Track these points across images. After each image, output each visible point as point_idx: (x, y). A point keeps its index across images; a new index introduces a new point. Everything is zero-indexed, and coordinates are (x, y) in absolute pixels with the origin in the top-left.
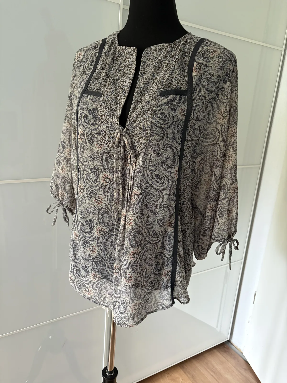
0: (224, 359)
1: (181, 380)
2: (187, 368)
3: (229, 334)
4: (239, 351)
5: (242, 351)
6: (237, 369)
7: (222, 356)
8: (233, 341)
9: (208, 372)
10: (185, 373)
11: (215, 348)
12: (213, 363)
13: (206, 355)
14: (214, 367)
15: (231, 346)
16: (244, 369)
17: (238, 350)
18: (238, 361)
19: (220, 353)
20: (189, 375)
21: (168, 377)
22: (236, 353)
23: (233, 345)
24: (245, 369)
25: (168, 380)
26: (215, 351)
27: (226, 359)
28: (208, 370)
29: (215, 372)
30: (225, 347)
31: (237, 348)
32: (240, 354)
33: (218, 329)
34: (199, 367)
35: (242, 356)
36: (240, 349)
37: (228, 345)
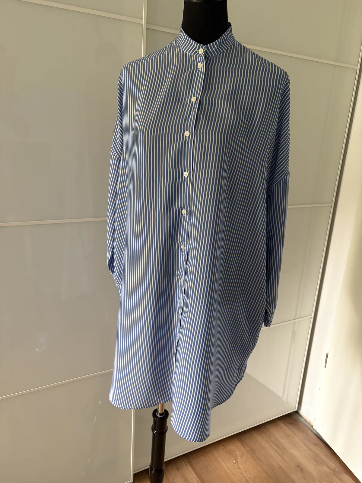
0: (290, 432)
1: (238, 453)
2: (246, 440)
3: (296, 404)
4: (309, 424)
5: (312, 424)
6: (305, 444)
7: (288, 428)
8: (302, 412)
9: (271, 446)
10: (243, 445)
11: (279, 419)
12: (277, 436)
13: (269, 427)
14: (277, 440)
15: (300, 418)
18: (307, 435)
19: (286, 425)
20: (248, 449)
21: (222, 449)
22: (305, 425)
23: (302, 417)
24: (315, 445)
25: (223, 453)
26: (279, 422)
27: (293, 433)
28: (271, 443)
29: (279, 446)
30: (292, 419)
31: (307, 420)
32: (310, 427)
33: (285, 399)
34: (260, 440)
35: (311, 429)
36: (310, 421)
37: (296, 416)
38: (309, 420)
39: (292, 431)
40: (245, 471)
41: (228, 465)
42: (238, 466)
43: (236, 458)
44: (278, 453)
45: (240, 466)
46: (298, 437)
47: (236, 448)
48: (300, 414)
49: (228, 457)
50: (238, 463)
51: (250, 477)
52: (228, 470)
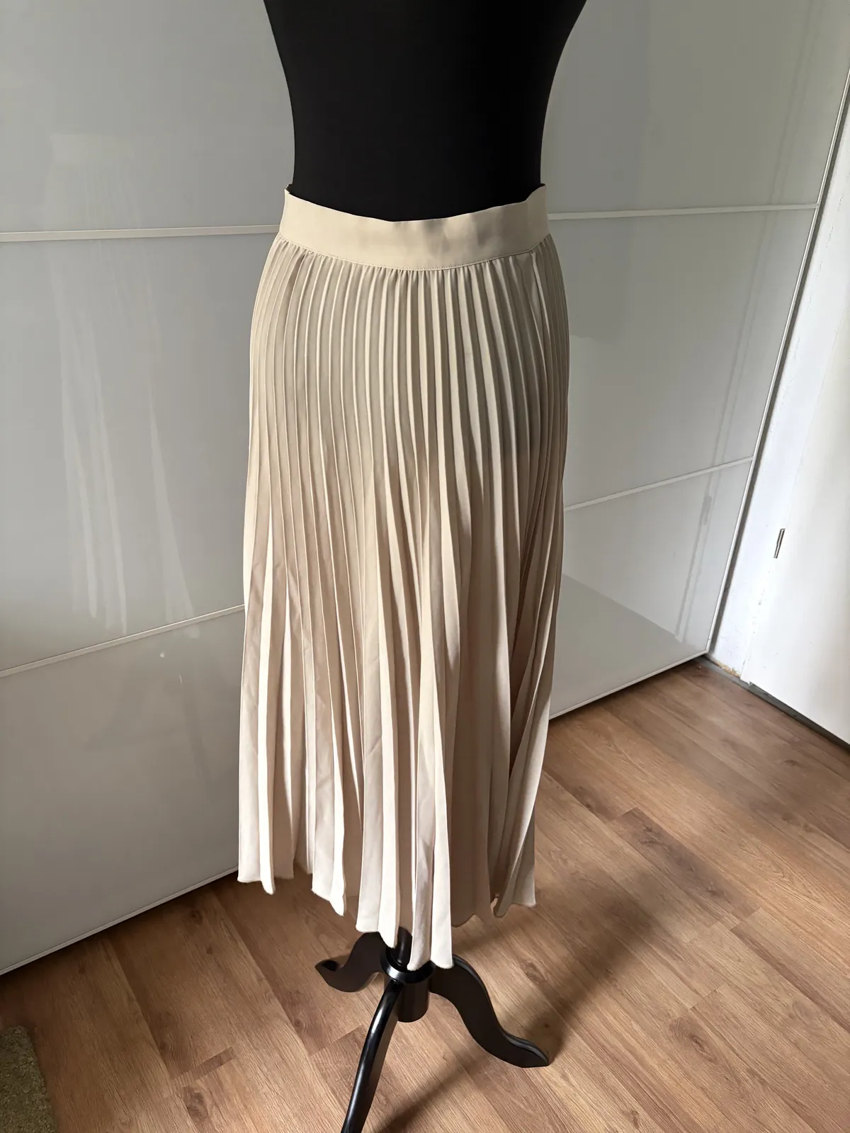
0: (700, 688)
1: (609, 728)
2: (619, 707)
3: (708, 640)
5: (738, 673)
7: (694, 683)
8: (718, 656)
9: (669, 713)
10: (617, 716)
11: (674, 670)
12: (677, 697)
13: (658, 684)
14: (680, 704)
15: (713, 665)
16: (747, 704)
17: (730, 673)
18: (732, 692)
19: (688, 679)
20: (626, 721)
21: (580, 725)
22: (725, 677)
23: (718, 665)
24: (749, 705)
26: (678, 677)
27: (705, 690)
28: (669, 710)
29: (682, 711)
30: (699, 669)
31: (727, 669)
32: (735, 679)
33: (679, 638)
34: (646, 706)
35: (738, 681)
36: (733, 670)
37: (707, 664)
39: (703, 688)
40: (631, 755)
41: (596, 748)
42: (616, 748)
43: (608, 737)
44: (684, 723)
45: (620, 748)
46: (714, 695)
47: (603, 720)
48: (711, 659)
49: (594, 736)
50: (614, 744)
51: (643, 763)
52: (598, 757)
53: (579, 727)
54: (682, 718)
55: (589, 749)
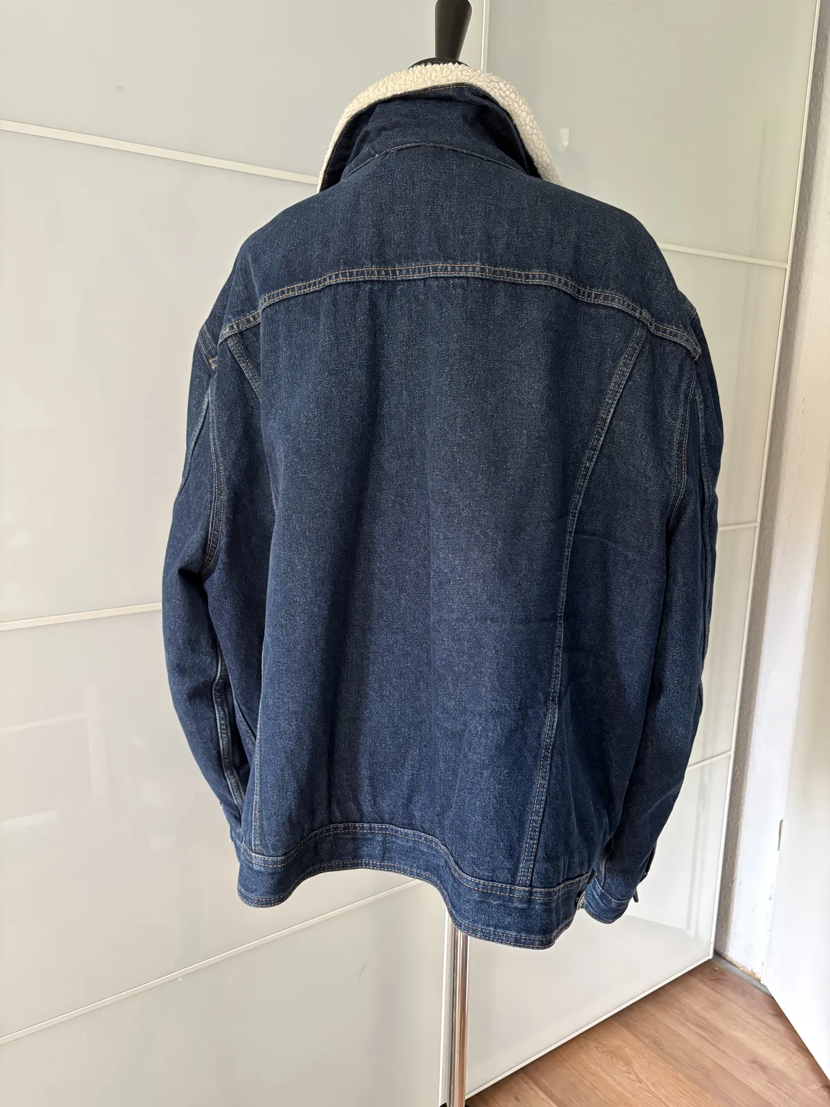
0: (718, 996)
1: (627, 1050)
2: (636, 1024)
4: (750, 976)
5: (758, 976)
6: (754, 1016)
7: (714, 989)
8: (734, 952)
9: (689, 1029)
10: (634, 1034)
11: (690, 973)
12: (696, 1007)
13: (674, 991)
14: (699, 1016)
15: (728, 964)
18: (753, 998)
19: (705, 984)
20: (646, 1041)
21: (595, 1047)
23: (735, 965)
25: (599, 1055)
26: (693, 981)
27: (726, 998)
28: (687, 1024)
29: (704, 1026)
30: (716, 971)
31: (746, 970)
32: (755, 983)
33: (691, 933)
34: (664, 1020)
35: (759, 986)
36: (752, 971)
37: (721, 964)
38: (750, 969)
39: (722, 995)
40: (654, 1084)
41: (615, 1076)
42: (637, 1076)
43: (628, 1063)
44: (708, 1041)
45: (640, 1076)
46: (736, 1005)
47: (620, 1039)
48: (728, 959)
49: (612, 1060)
50: (634, 1071)
51: (667, 1094)
52: (618, 1088)
53: (595, 1050)
54: (704, 1034)
55: (608, 1078)
